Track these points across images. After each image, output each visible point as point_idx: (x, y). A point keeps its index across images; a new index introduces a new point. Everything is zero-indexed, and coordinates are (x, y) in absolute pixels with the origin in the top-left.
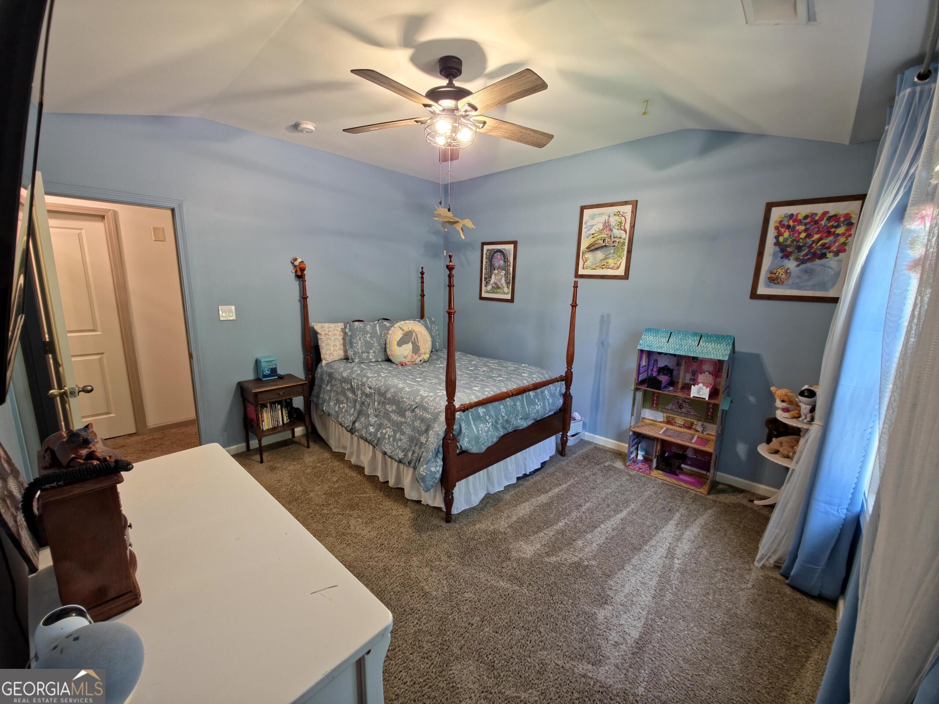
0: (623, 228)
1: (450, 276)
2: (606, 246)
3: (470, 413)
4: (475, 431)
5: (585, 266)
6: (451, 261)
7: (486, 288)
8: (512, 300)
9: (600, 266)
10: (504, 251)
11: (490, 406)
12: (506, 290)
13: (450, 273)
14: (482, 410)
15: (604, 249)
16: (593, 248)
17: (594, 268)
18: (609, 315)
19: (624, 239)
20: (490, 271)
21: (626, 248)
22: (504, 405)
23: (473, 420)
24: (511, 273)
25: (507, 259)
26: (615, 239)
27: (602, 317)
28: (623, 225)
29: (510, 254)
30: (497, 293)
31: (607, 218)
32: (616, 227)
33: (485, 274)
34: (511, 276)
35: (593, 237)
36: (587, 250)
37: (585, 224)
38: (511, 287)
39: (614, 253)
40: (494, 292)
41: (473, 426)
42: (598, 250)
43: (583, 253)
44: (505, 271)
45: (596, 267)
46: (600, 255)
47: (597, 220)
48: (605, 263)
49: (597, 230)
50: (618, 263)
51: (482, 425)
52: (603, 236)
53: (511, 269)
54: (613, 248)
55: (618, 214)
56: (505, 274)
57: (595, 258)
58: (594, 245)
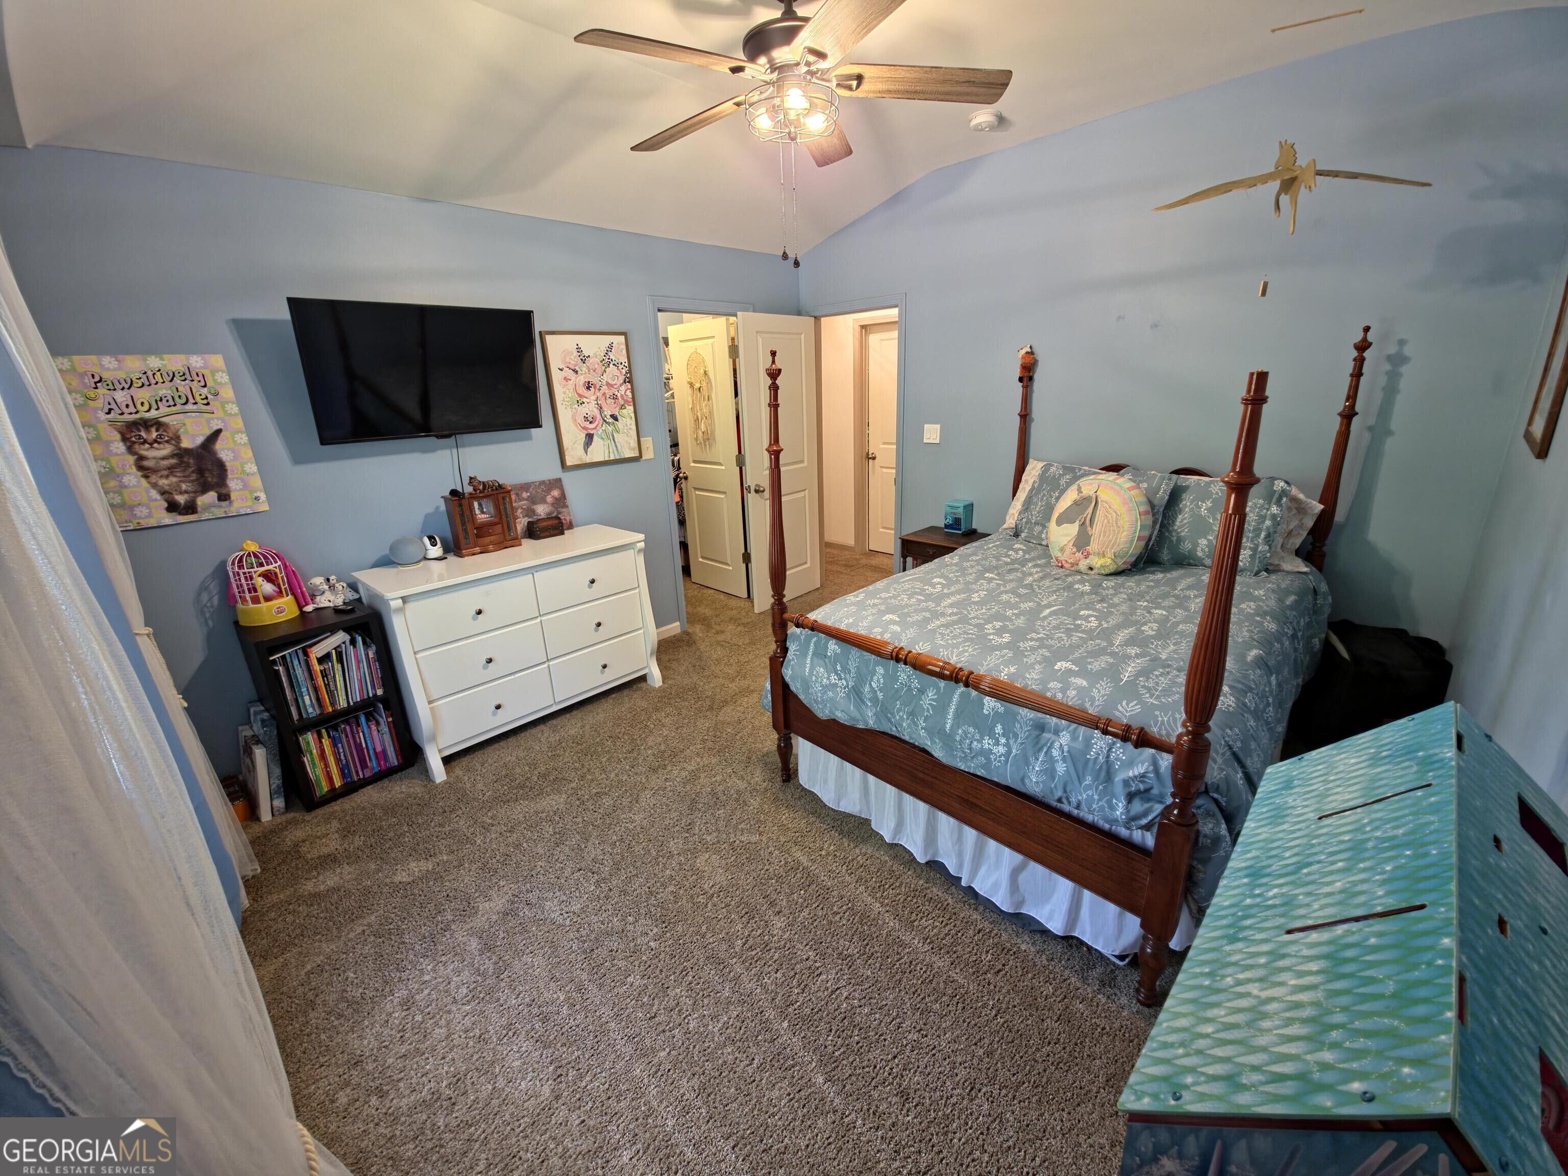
3: (815, 639)
4: (807, 670)
11: (855, 652)
14: (833, 647)
22: (886, 671)
23: (814, 654)
41: (808, 661)
51: (822, 669)
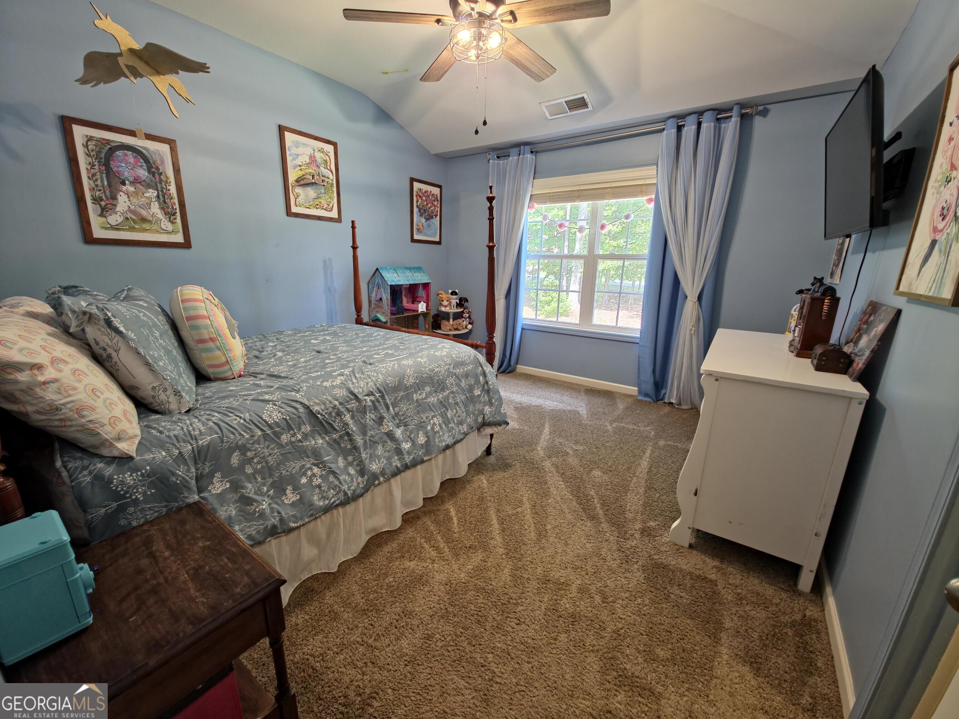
0: (329, 167)
1: (491, 209)
2: (315, 183)
5: (297, 203)
6: (491, 192)
7: (103, 219)
8: (187, 244)
9: (314, 205)
10: (144, 151)
12: (166, 225)
13: (491, 205)
15: (315, 186)
16: (302, 182)
17: (307, 206)
18: (330, 260)
19: (332, 180)
20: (110, 185)
21: (335, 189)
24: (175, 195)
25: (158, 169)
26: (324, 178)
27: (325, 261)
28: (329, 164)
29: (163, 162)
30: (146, 230)
31: (312, 152)
32: (323, 166)
33: (92, 190)
34: (176, 201)
35: (301, 170)
36: (296, 184)
37: (289, 150)
38: (179, 220)
39: (325, 193)
40: (132, 229)
42: (309, 187)
43: (292, 187)
44: (157, 190)
45: (310, 205)
46: (311, 192)
47: (300, 150)
48: (318, 203)
49: (304, 163)
50: (331, 205)
52: (310, 171)
53: (173, 189)
54: (323, 187)
55: (321, 151)
56: (158, 196)
57: (307, 195)
58: (303, 179)
